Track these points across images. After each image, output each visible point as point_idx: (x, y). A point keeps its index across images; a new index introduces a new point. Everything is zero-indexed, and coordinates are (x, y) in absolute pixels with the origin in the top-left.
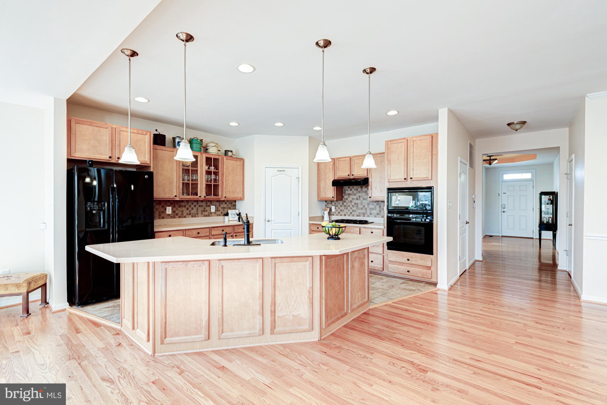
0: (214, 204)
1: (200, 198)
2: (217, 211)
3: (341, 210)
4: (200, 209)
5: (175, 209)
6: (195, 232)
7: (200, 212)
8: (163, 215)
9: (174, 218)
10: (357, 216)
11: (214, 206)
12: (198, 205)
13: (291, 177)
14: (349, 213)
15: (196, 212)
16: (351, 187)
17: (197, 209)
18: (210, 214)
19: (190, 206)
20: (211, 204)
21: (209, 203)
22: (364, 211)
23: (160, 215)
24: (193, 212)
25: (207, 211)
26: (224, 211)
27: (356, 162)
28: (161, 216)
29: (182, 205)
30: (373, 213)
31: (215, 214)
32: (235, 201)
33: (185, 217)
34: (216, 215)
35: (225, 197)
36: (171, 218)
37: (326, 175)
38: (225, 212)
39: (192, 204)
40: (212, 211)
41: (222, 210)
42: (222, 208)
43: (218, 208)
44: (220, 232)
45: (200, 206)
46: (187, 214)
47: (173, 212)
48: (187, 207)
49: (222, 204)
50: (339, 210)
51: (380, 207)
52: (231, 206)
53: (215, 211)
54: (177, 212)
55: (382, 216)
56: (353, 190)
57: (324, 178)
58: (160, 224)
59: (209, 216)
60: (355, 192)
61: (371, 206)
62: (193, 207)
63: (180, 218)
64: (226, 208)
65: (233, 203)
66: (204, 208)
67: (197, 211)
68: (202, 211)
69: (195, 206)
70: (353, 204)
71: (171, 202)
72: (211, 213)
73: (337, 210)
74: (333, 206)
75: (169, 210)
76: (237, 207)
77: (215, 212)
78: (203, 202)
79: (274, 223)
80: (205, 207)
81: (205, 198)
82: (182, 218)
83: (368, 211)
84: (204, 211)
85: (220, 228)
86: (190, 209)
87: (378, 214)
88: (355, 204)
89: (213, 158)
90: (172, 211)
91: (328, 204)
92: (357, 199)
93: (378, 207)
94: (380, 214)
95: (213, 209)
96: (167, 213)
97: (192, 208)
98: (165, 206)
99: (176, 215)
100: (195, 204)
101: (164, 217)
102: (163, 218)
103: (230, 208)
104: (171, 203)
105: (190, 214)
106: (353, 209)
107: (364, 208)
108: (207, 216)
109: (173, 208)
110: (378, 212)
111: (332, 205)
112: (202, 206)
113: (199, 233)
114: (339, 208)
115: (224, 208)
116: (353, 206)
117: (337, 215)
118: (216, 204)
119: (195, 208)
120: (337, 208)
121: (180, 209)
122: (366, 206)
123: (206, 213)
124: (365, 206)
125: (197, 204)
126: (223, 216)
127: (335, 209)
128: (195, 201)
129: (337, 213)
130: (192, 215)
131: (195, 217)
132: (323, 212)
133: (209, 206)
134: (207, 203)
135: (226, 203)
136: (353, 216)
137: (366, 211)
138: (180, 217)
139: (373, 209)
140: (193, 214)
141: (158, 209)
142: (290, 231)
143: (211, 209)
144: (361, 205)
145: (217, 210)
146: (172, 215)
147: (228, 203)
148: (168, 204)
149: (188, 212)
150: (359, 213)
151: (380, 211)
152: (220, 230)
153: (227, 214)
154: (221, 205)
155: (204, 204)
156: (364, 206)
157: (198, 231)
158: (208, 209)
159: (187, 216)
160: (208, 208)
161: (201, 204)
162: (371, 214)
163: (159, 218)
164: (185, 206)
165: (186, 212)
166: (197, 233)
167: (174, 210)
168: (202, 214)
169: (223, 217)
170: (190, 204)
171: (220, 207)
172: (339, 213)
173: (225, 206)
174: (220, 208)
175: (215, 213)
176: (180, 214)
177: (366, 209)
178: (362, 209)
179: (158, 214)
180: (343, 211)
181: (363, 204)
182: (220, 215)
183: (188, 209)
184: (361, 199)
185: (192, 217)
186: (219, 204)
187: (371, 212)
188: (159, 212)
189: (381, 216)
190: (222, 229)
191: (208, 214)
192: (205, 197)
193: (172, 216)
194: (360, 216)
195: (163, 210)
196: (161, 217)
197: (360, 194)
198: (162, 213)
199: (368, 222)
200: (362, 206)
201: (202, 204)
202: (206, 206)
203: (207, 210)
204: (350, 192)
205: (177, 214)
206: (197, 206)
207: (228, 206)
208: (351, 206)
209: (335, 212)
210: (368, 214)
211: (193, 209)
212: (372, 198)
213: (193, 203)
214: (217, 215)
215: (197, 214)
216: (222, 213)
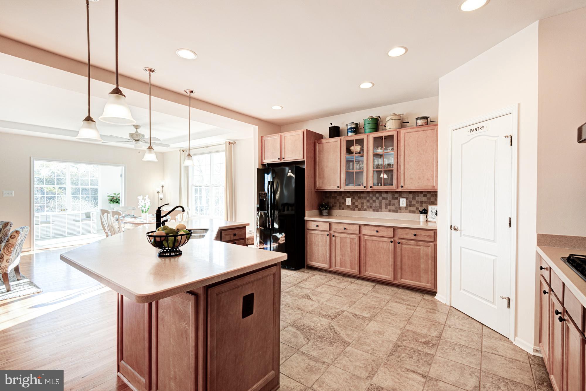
0: (405, 196)
2: (410, 206)
4: (384, 202)
5: (354, 201)
7: (383, 206)
8: (342, 206)
9: (353, 210)
11: (405, 199)
15: (378, 205)
17: (380, 202)
18: (398, 209)
19: (371, 198)
20: (400, 196)
21: (396, 195)
23: (340, 206)
24: (374, 204)
25: (393, 205)
26: (420, 206)
28: (341, 207)
29: (362, 197)
31: (406, 209)
33: (365, 210)
34: (408, 211)
36: (351, 209)
38: (422, 208)
39: (374, 195)
40: (401, 206)
41: (417, 205)
42: (417, 202)
43: (411, 202)
45: (383, 198)
46: (368, 207)
47: (353, 203)
48: (367, 199)
49: (418, 196)
53: (407, 205)
54: (356, 204)
58: (340, 215)
59: (397, 212)
63: (360, 211)
64: (425, 202)
66: (390, 201)
67: (380, 204)
68: (386, 204)
69: (377, 198)
71: (350, 193)
72: (400, 208)
75: (349, 201)
77: (406, 207)
78: (388, 193)
80: (391, 199)
82: (362, 211)
84: (390, 205)
86: (371, 201)
89: (386, 136)
90: (351, 203)
95: (403, 202)
96: (347, 204)
97: (374, 200)
98: (345, 197)
99: (356, 207)
100: (377, 195)
101: (344, 208)
102: (343, 209)
103: (429, 203)
104: (350, 194)
105: (371, 207)
108: (393, 211)
109: (353, 200)
112: (387, 198)
115: (421, 202)
118: (407, 196)
119: (377, 201)
121: (360, 201)
123: (393, 208)
125: (381, 195)
126: (419, 213)
130: (373, 208)
131: (378, 211)
133: (397, 199)
135: (426, 194)
138: (359, 210)
140: (375, 208)
141: (339, 199)
143: (399, 203)
145: (409, 204)
146: (352, 207)
147: (429, 196)
148: (348, 195)
149: (368, 204)
153: (425, 212)
154: (417, 198)
155: (389, 196)
157: (346, 226)
159: (367, 209)
160: (395, 202)
161: (384, 195)
163: (340, 209)
164: (365, 198)
165: (366, 204)
167: (353, 202)
168: (386, 209)
169: (418, 215)
170: (371, 195)
173: (424, 199)
174: (414, 202)
175: (406, 208)
176: (359, 207)
179: (339, 205)
182: (414, 212)
183: (368, 201)
185: (374, 210)
186: (412, 197)
188: (340, 203)
193: (351, 208)
195: (343, 201)
196: (341, 208)
198: (343, 204)
202: (393, 198)
203: (394, 204)
205: (357, 206)
206: (380, 198)
207: (429, 199)
211: (375, 202)
214: (410, 212)
215: (381, 208)
216: (417, 209)
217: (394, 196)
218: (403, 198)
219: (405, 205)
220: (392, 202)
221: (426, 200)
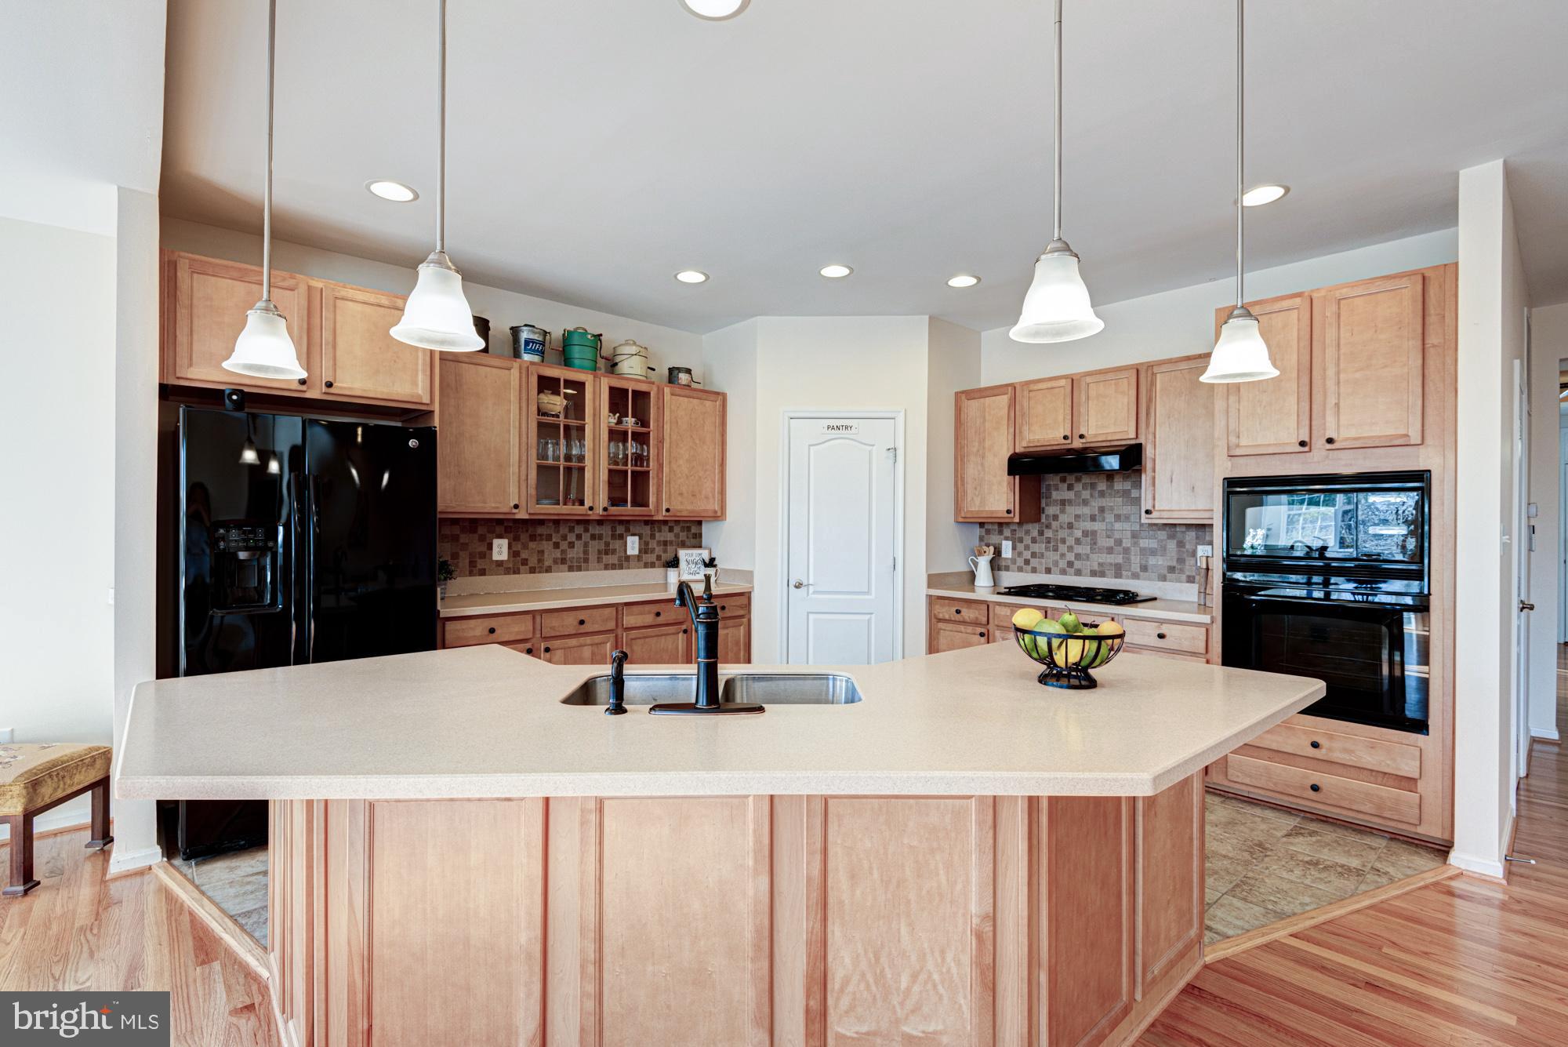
0: (637, 532)
1: (591, 512)
2: (646, 552)
3: (1034, 555)
4: (595, 546)
5: (518, 547)
6: (570, 621)
7: (593, 557)
8: (480, 565)
9: (514, 573)
10: (1094, 574)
11: (636, 539)
12: (588, 535)
13: (869, 448)
14: (1063, 564)
15: (582, 556)
16: (1071, 478)
17: (586, 545)
18: (624, 562)
19: (564, 538)
20: (628, 530)
21: (620, 529)
22: (1119, 559)
23: (472, 564)
24: (572, 554)
25: (614, 552)
26: (665, 551)
27: (1092, 393)
28: (475, 567)
29: (540, 535)
30: (1155, 566)
31: (639, 560)
32: (700, 523)
33: (548, 570)
34: (642, 564)
35: (668, 510)
36: (508, 571)
37: (984, 440)
38: (669, 556)
39: (572, 530)
40: (628, 553)
41: (658, 550)
42: (659, 542)
43: (647, 544)
44: (649, 619)
45: (593, 537)
46: (555, 561)
47: (514, 553)
48: (554, 540)
49: (660, 531)
50: (1027, 555)
51: (1181, 544)
52: (688, 537)
53: (640, 551)
54: (524, 555)
55: (1189, 577)
56: (1078, 487)
57: (978, 451)
58: (472, 592)
59: (621, 567)
60: (1086, 494)
61: (1144, 543)
62: (574, 539)
63: (534, 573)
64: (671, 542)
65: (694, 530)
66: (607, 544)
67: (586, 552)
68: (599, 552)
69: (579, 537)
70: (1078, 534)
71: (506, 524)
72: (628, 558)
73: (1020, 554)
74: (1007, 539)
75: (500, 549)
76: (704, 542)
77: (638, 556)
78: (602, 524)
79: (814, 592)
80: (609, 539)
81: (605, 513)
82: (540, 572)
83: (1136, 560)
84: (606, 553)
85: (647, 607)
86: (564, 545)
87: (1172, 569)
88: (1085, 533)
89: (633, 391)
90: (509, 552)
91: (988, 532)
92: (1093, 518)
93: (1172, 545)
94: (1182, 571)
95: (633, 545)
96: (496, 557)
97: (570, 543)
98: (489, 535)
99: (523, 564)
100: (579, 529)
101: (485, 569)
102: (483, 573)
103: (684, 545)
104: (506, 527)
105: (563, 561)
106: (1079, 549)
107: (1120, 549)
108: (613, 567)
109: (514, 543)
110: (1174, 563)
111: (1002, 537)
112: (600, 537)
113: (582, 622)
114: (1027, 548)
115: (665, 543)
116: (1078, 541)
117: (1020, 569)
118: (641, 532)
119: (579, 545)
120: (1020, 547)
121: (534, 547)
122: (1127, 543)
123: (612, 559)
124: (1124, 541)
126: (664, 566)
127: (1014, 548)
128: (579, 522)
129: (1020, 562)
130: (569, 563)
131: (579, 569)
132: (972, 560)
133: (621, 537)
134: (614, 529)
135: (673, 527)
136: (1078, 573)
137: (1128, 560)
138: (532, 571)
139: (1153, 552)
140: (572, 562)
141: (467, 544)
142: (868, 617)
143: (626, 546)
144: (1108, 537)
145: (644, 549)
146: (511, 565)
147: (677, 529)
148: (499, 529)
149: (558, 554)
150: (1100, 564)
151: (1181, 561)
152: (649, 613)
153: (674, 563)
154: (657, 535)
155: (606, 531)
156: (1119, 542)
157: (582, 615)
158: (617, 547)
159: (554, 567)
160: (616, 544)
161: (595, 530)
162: (1144, 568)
163: (471, 574)
164: (549, 538)
165: (550, 554)
166: (576, 623)
167: (514, 549)
168: (598, 562)
169: (661, 570)
170: (564, 530)
171: (655, 541)
172: (1027, 562)
173: (670, 536)
174: (653, 544)
175: (639, 558)
176: (533, 561)
177: (1126, 551)
178: (1110, 551)
179: (467, 561)
180: (1042, 556)
181: (1117, 536)
182: (653, 565)
183: (556, 545)
184: (1110, 517)
185: (571, 569)
186: (649, 532)
187: (1144, 562)
188: (472, 555)
189: (1184, 577)
190: (655, 608)
191: (616, 562)
192: (605, 509)
193: (510, 568)
194: (1102, 574)
195: (483, 548)
196: (475, 571)
197: (1106, 502)
198: (481, 558)
199: (1139, 599)
200: (1111, 542)
201: (601, 532)
202: (613, 537)
203: (616, 549)
204: (1070, 495)
205: (525, 562)
206: (586, 537)
207: (677, 536)
208: (1070, 541)
209: (1014, 561)
210: (1136, 568)
211: (573, 547)
212: (1154, 514)
213: (574, 527)
214: (646, 566)
215: (586, 560)
216: (659, 558)
217: (616, 531)
218: (634, 535)
219: (636, 552)
220: (611, 547)
221: (673, 539)
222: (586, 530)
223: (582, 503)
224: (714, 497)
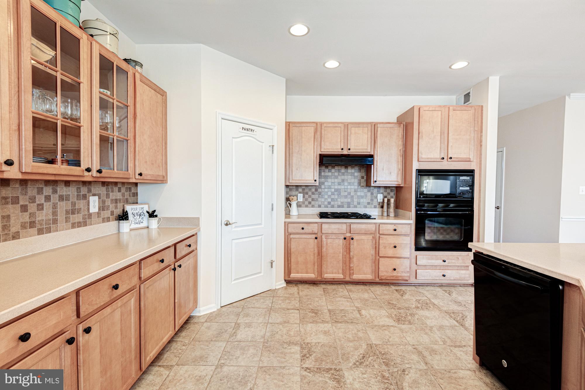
0: (97, 193)
2: (103, 210)
3: (313, 200)
4: (63, 206)
7: (61, 217)
10: (339, 206)
11: (96, 198)
12: (57, 196)
13: (262, 144)
14: (326, 203)
15: (51, 217)
16: (330, 168)
17: (55, 206)
18: (88, 219)
19: (32, 200)
20: (89, 191)
21: (84, 190)
22: (349, 200)
24: (40, 216)
25: (79, 211)
26: (116, 207)
27: (353, 132)
30: (363, 202)
31: (98, 217)
32: (136, 184)
33: (15, 236)
35: (140, 174)
37: (302, 146)
38: (118, 211)
39: (40, 191)
40: (91, 211)
41: (112, 207)
42: (112, 200)
43: (104, 202)
44: (157, 266)
45: (61, 198)
46: (23, 226)
48: (21, 202)
49: (112, 191)
50: (310, 200)
51: (372, 194)
52: (130, 196)
53: (99, 209)
55: (375, 206)
56: (333, 170)
57: (298, 151)
59: (85, 224)
60: (336, 174)
61: (359, 194)
62: (43, 201)
64: (120, 200)
65: (133, 190)
66: (73, 204)
67: (55, 213)
68: (67, 212)
69: (48, 198)
70: (333, 190)
72: (90, 215)
73: (306, 200)
74: (300, 193)
76: (140, 199)
77: (98, 213)
80: (75, 200)
81: (98, 175)
82: (5, 240)
83: (356, 200)
84: (73, 213)
86: (32, 207)
87: (369, 203)
88: (336, 190)
89: (117, 67)
91: (291, 190)
92: (339, 184)
93: (369, 194)
94: (372, 204)
95: (94, 204)
97: (38, 205)
100: (48, 190)
103: (127, 202)
105: (32, 224)
106: (333, 197)
107: (350, 196)
108: (79, 225)
110: (369, 201)
111: (298, 192)
112: (67, 198)
113: (116, 287)
114: (310, 196)
115: (116, 201)
116: (333, 194)
117: (307, 206)
118: (100, 192)
119: (48, 206)
120: (307, 196)
122: (352, 194)
123: (77, 218)
124: (351, 193)
126: (116, 220)
127: (304, 197)
128: (47, 182)
129: (307, 203)
130: (38, 226)
131: (49, 231)
132: (289, 203)
133: (85, 197)
134: (78, 189)
135: (120, 188)
136: (333, 207)
137: (353, 201)
139: (362, 197)
140: (41, 225)
142: (260, 237)
143: (89, 205)
144: (345, 191)
145: (102, 208)
149: (25, 218)
150: (342, 203)
151: (372, 200)
152: (156, 261)
153: (124, 216)
154: (111, 194)
155: (71, 191)
156: (349, 193)
158: (82, 206)
159: (22, 233)
160: (81, 204)
161: (63, 190)
162: (359, 203)
165: (17, 219)
168: (66, 221)
169: (116, 222)
170: (32, 191)
171: (109, 200)
172: (310, 203)
173: (119, 196)
174: (108, 202)
175: (98, 214)
177: (352, 197)
178: (346, 197)
180: (317, 200)
181: (349, 191)
182: (108, 220)
183: (24, 208)
184: (346, 184)
185: (40, 232)
186: (105, 193)
187: (358, 201)
189: (373, 206)
190: (160, 256)
191: (81, 220)
192: (100, 171)
194: (343, 207)
197: (345, 177)
200: (346, 194)
201: (68, 193)
202: (79, 197)
203: (81, 209)
204: (330, 174)
206: (55, 198)
207: (123, 195)
208: (330, 193)
209: (303, 203)
210: (355, 203)
211: (42, 209)
212: (377, 183)
213: (42, 188)
214: (104, 221)
215: (55, 221)
216: (112, 213)
217: (80, 192)
218: (94, 195)
219: (96, 210)
220: (77, 207)
221: (121, 197)
222: (55, 192)
223: (77, 163)
224: (162, 166)
